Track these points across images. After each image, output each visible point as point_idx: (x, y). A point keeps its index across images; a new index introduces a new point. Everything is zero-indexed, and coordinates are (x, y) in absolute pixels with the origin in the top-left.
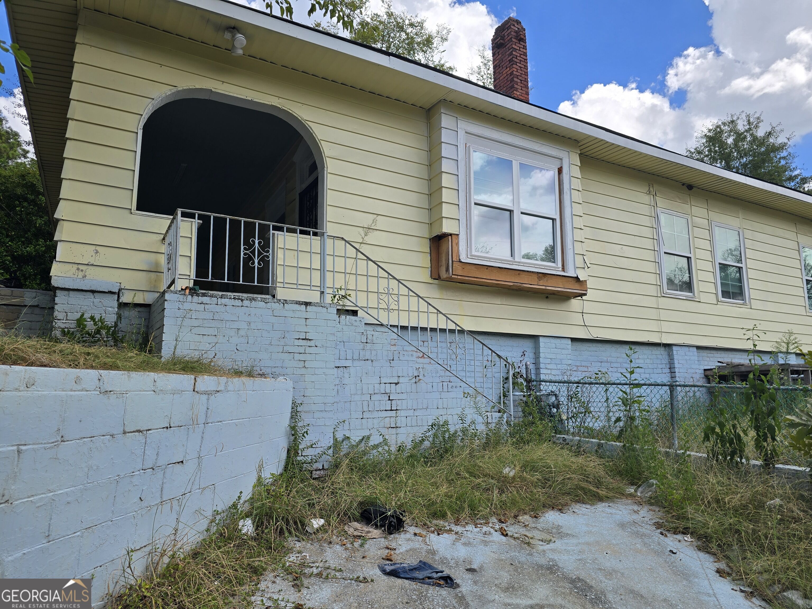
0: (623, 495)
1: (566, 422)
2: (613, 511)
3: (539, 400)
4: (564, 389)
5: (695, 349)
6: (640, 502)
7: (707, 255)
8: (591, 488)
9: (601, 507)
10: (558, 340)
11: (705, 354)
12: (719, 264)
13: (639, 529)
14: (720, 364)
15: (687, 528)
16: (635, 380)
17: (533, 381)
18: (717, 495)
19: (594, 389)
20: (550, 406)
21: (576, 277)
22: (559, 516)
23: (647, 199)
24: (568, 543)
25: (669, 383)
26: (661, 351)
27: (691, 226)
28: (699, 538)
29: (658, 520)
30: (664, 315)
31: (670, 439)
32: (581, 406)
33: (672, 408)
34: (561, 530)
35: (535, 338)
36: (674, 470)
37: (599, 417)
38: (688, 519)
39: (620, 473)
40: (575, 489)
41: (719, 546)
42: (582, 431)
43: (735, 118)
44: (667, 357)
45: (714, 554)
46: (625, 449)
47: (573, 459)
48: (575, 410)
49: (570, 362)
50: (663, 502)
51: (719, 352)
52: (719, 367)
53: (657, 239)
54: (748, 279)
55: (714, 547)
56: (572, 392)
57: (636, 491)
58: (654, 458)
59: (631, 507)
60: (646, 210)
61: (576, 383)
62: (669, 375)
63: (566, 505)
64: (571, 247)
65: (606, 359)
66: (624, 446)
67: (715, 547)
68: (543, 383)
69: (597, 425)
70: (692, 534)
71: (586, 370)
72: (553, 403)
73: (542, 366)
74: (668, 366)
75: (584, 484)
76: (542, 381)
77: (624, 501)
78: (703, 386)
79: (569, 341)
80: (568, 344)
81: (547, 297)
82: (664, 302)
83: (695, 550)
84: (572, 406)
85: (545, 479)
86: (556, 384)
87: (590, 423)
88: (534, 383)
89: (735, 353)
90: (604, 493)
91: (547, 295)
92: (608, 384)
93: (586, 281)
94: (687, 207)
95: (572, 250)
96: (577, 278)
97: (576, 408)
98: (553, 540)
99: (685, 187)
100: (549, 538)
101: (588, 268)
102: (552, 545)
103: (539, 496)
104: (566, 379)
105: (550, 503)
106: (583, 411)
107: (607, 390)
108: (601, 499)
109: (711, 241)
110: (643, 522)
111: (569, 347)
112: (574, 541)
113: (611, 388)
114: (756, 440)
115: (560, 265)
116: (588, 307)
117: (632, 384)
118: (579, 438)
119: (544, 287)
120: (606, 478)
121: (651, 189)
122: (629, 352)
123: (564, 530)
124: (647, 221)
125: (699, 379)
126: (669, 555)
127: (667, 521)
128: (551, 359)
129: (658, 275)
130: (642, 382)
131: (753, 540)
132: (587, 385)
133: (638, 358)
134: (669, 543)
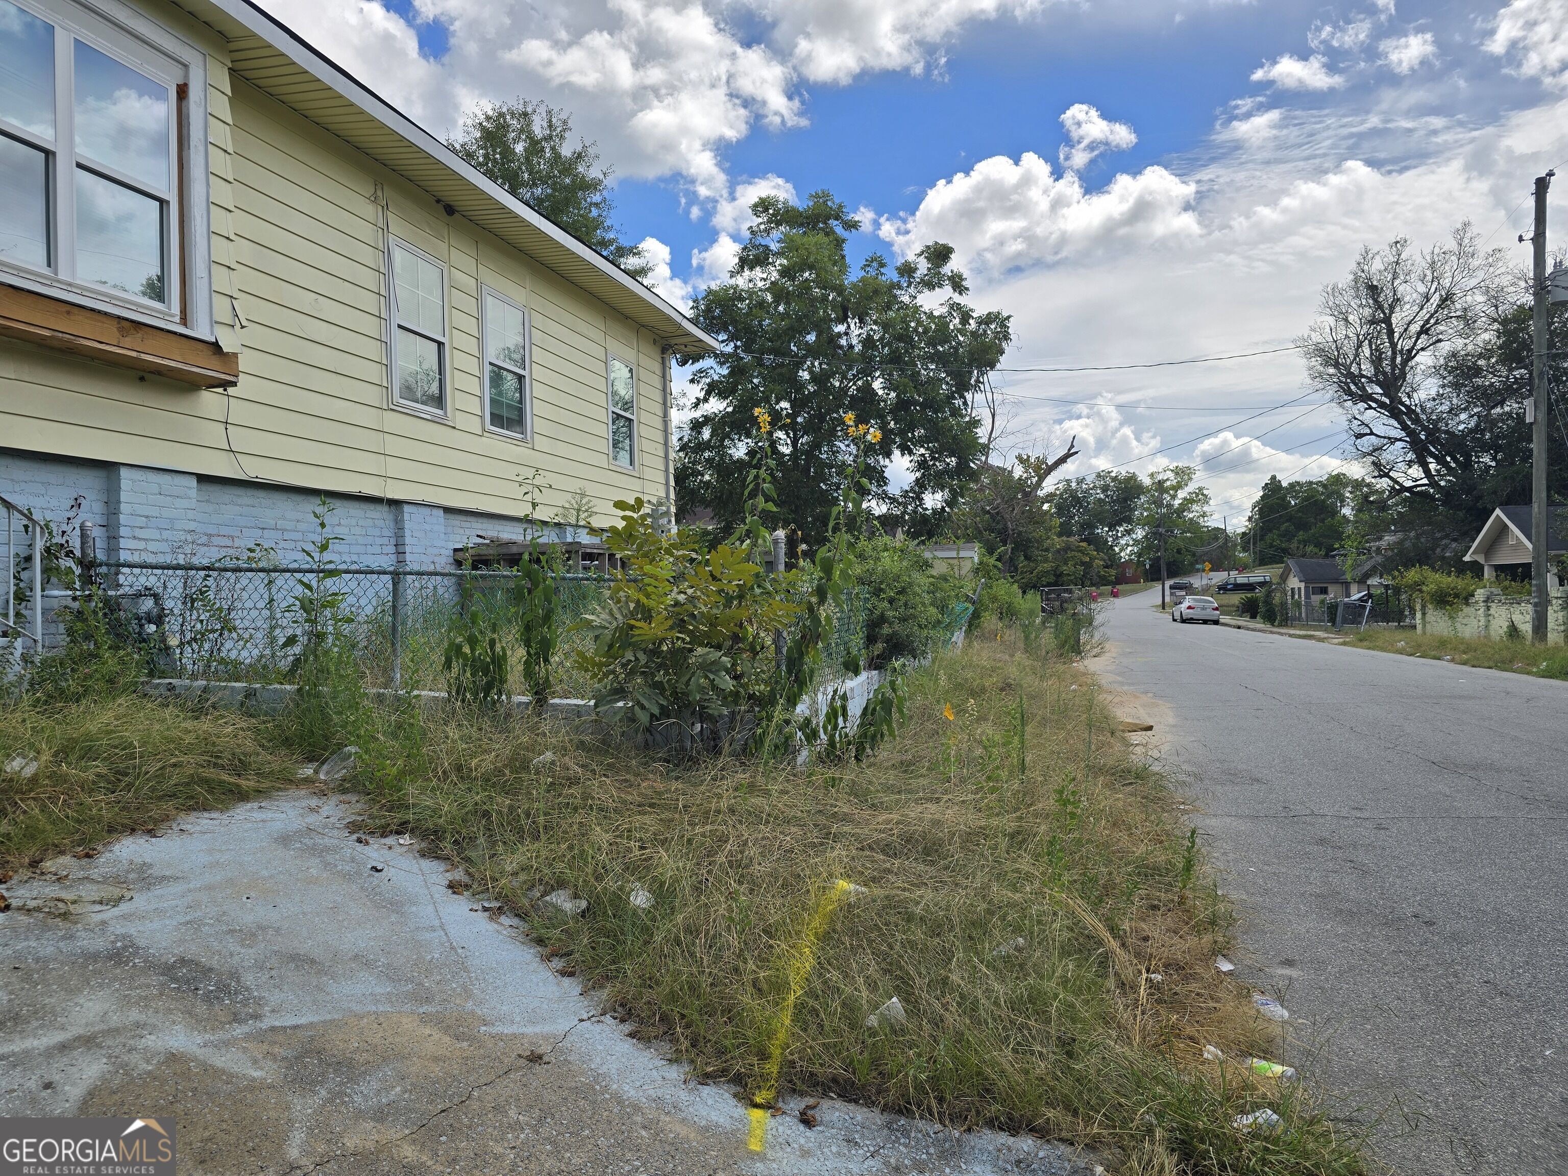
0: (288, 781)
1: (178, 651)
2: (268, 815)
3: (111, 606)
4: (175, 583)
5: (441, 512)
6: (323, 791)
7: (471, 345)
8: (225, 777)
9: (244, 813)
10: (167, 478)
11: (457, 523)
12: (491, 364)
13: (319, 840)
14: (480, 541)
15: (405, 823)
16: (331, 562)
17: (100, 565)
18: (459, 758)
19: (244, 582)
20: (139, 619)
21: (212, 344)
22: (147, 845)
23: (369, 210)
24: (162, 896)
25: (392, 569)
26: (380, 514)
27: (447, 286)
28: (424, 837)
29: (354, 818)
30: (393, 445)
31: (387, 671)
32: (214, 615)
33: (394, 615)
34: (149, 872)
35: (108, 468)
36: (390, 726)
37: (251, 636)
38: (408, 807)
39: (287, 742)
40: (188, 784)
41: (456, 842)
42: (213, 669)
43: (529, 110)
44: (392, 525)
45: (447, 859)
46: (302, 696)
47: (188, 724)
48: (199, 626)
49: (192, 526)
50: (367, 783)
51: (480, 520)
52: (479, 545)
53: (386, 297)
54: (532, 397)
55: (447, 847)
56: (194, 590)
57: (316, 772)
58: (355, 706)
59: (305, 803)
60: (366, 232)
61: (204, 569)
62: (394, 557)
63: (166, 818)
64: (205, 274)
65: (273, 522)
66: (299, 690)
67: (449, 846)
68: (125, 570)
69: (247, 655)
70: (412, 831)
71: (230, 543)
72: (148, 613)
73: (123, 531)
74: (393, 541)
75: (210, 773)
76: (124, 566)
77: (293, 792)
78: (450, 574)
79: (193, 482)
80: (190, 488)
81: (142, 379)
82: (393, 421)
83: (415, 858)
84: (194, 617)
85: (118, 772)
86: (156, 571)
87: (231, 649)
88: (103, 570)
89: (504, 523)
90: (252, 783)
91: (141, 374)
92: (275, 570)
93: (235, 355)
94: (444, 246)
95: (206, 280)
96: (216, 347)
97: (202, 621)
98: (128, 895)
99: (440, 207)
100: (116, 892)
101: (243, 327)
102: (124, 907)
103: (100, 809)
104: (182, 562)
105: (126, 821)
106: (218, 627)
107: (270, 582)
108: (243, 796)
109: (480, 320)
110: (325, 826)
111: (193, 493)
112: (176, 888)
113: (280, 580)
114: (525, 663)
115: (176, 309)
116: (239, 412)
117: (322, 571)
118: (205, 682)
119: (134, 354)
120: (258, 754)
121: (379, 193)
122: (319, 510)
123: (155, 871)
124: (367, 255)
125: (444, 562)
126: (370, 875)
127: (371, 817)
128: (147, 517)
129: (384, 368)
130: (343, 567)
131: (509, 823)
132: (229, 574)
133: (339, 525)
134: (370, 855)
